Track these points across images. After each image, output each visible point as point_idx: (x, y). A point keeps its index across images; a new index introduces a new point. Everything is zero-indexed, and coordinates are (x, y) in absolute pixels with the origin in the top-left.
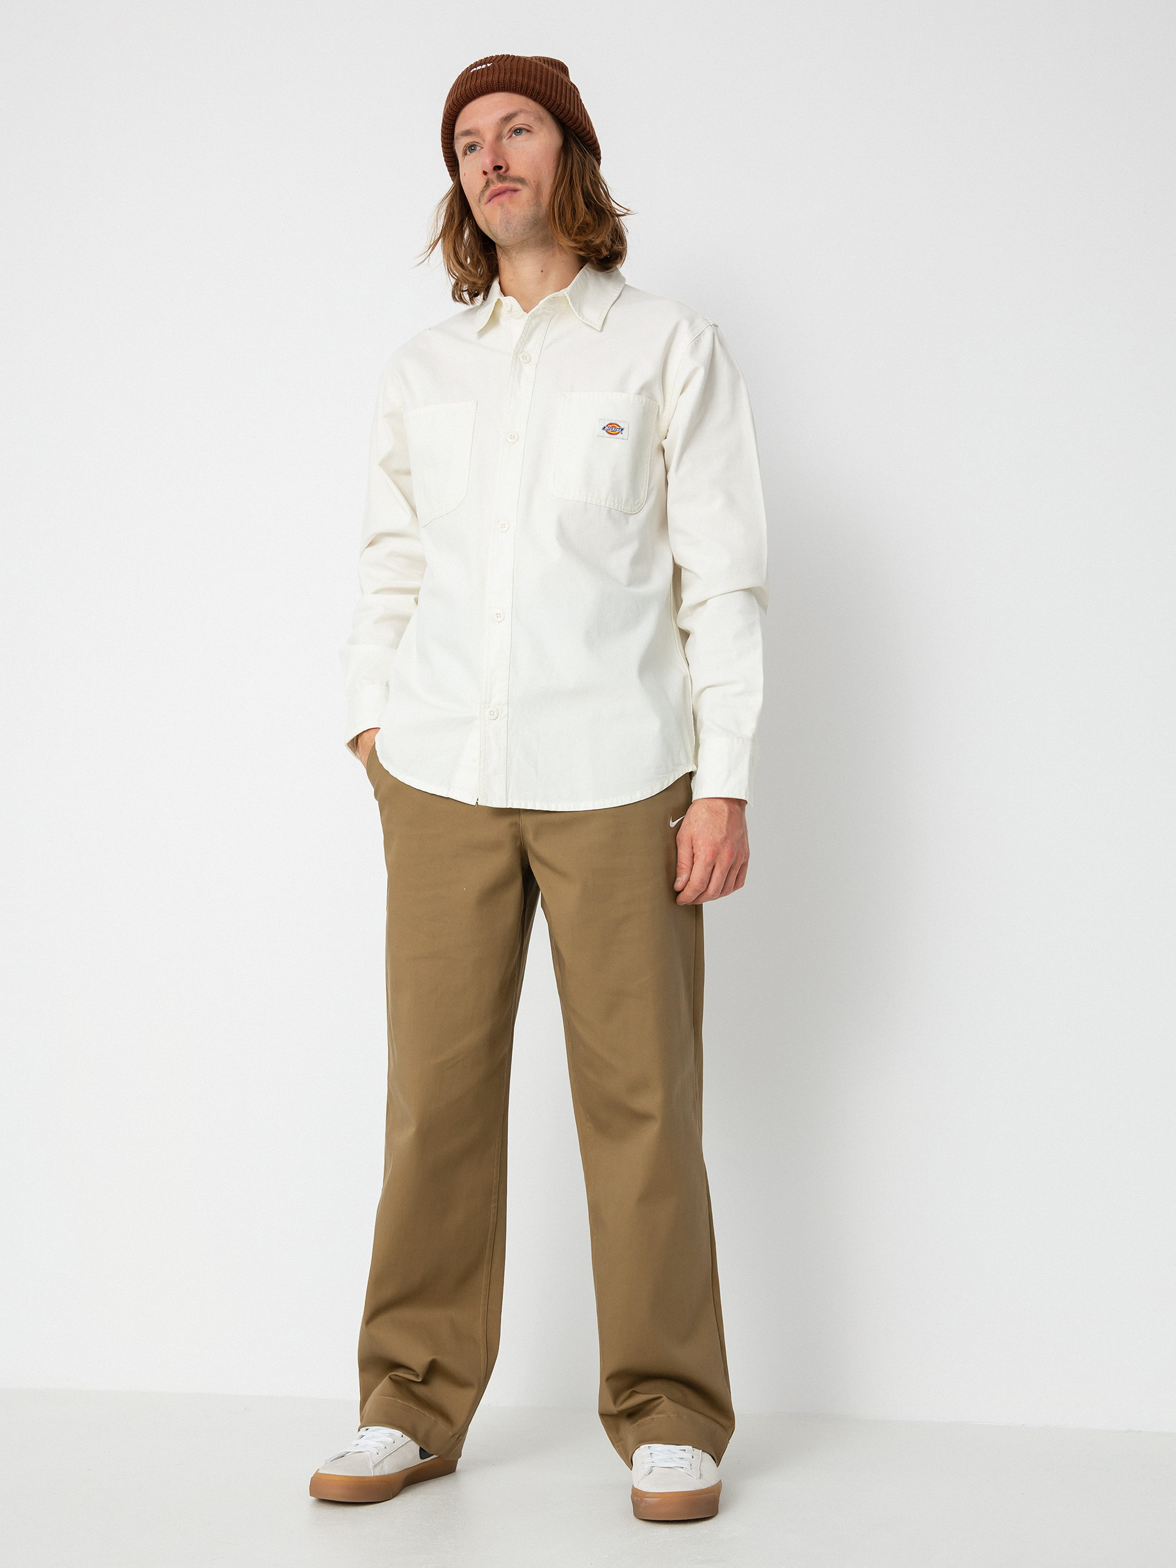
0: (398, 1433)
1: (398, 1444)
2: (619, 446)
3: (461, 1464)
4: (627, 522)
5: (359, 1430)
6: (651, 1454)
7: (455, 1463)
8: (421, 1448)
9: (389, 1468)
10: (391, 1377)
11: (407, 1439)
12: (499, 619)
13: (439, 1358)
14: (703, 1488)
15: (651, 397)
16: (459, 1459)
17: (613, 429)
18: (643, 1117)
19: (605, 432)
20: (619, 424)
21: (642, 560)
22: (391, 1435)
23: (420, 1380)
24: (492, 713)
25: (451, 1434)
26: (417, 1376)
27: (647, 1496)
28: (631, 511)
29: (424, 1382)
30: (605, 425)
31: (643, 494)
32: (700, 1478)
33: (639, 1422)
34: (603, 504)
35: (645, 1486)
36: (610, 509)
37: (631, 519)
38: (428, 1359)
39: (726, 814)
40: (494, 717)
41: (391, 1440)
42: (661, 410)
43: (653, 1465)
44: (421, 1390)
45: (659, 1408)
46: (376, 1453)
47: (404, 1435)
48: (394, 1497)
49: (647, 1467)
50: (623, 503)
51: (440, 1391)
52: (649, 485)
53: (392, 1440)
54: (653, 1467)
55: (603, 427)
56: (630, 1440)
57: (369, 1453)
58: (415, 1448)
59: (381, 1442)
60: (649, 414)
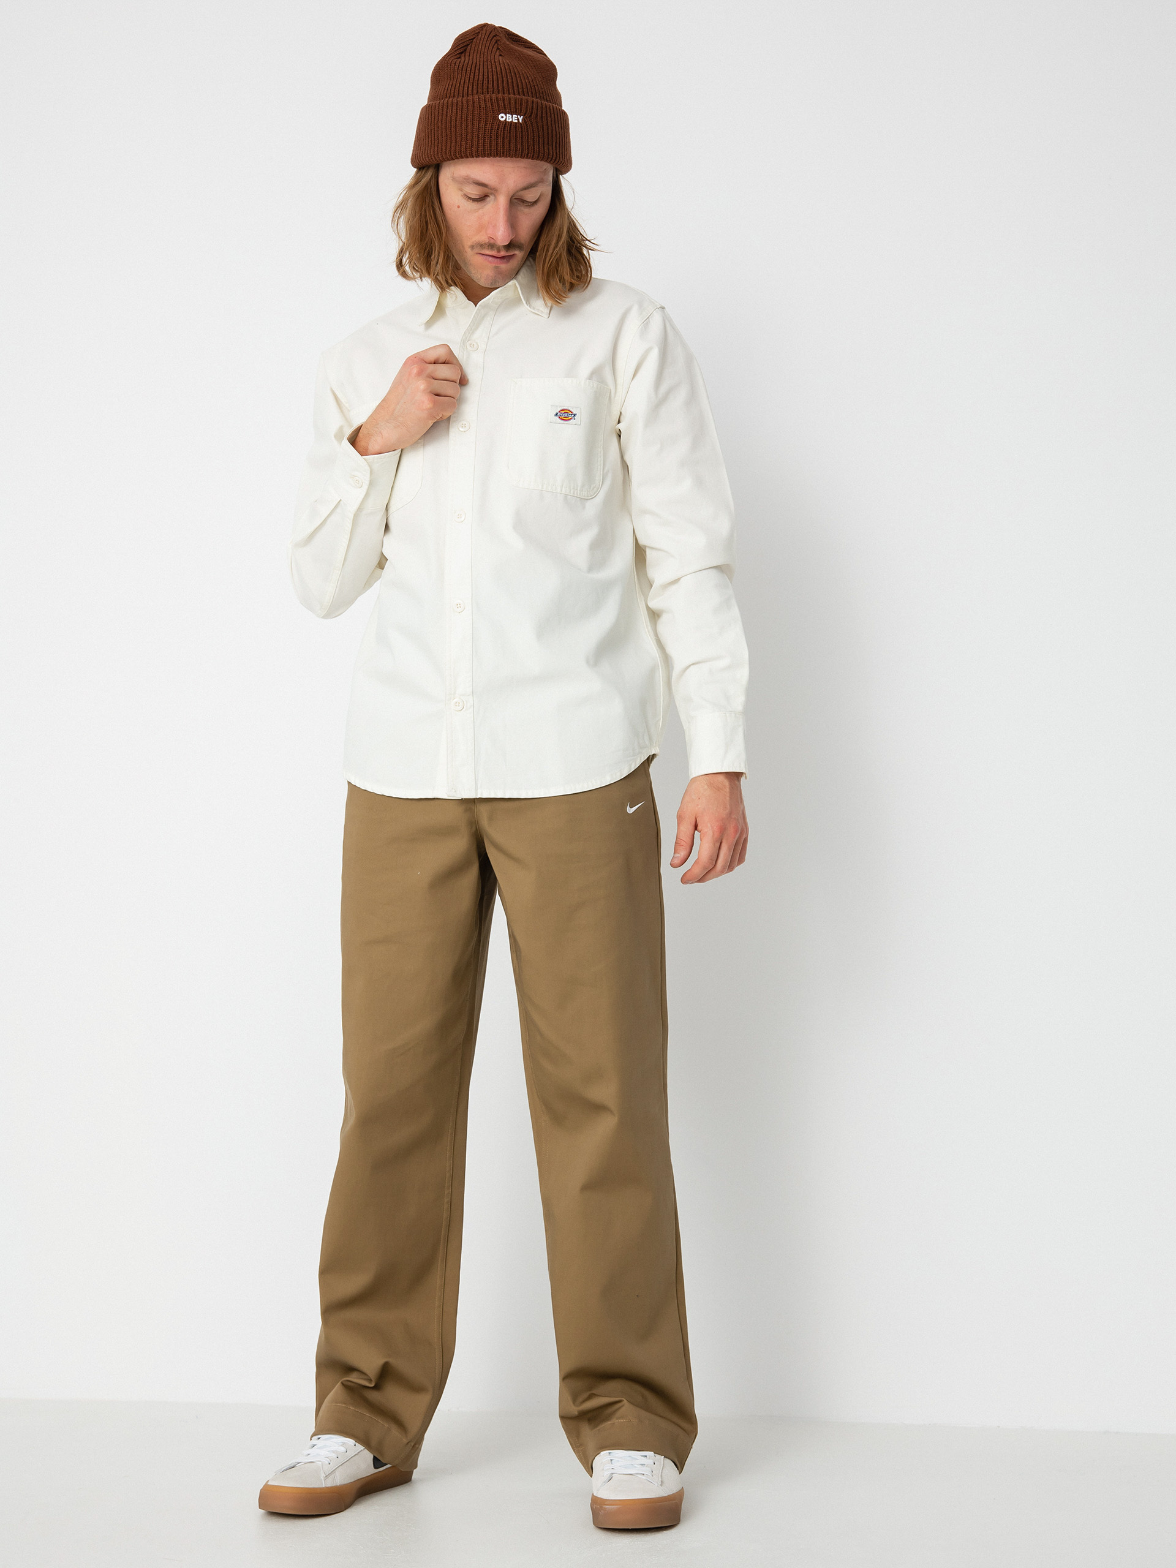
0: (350, 1442)
1: (351, 1454)
2: (572, 432)
3: (416, 1474)
4: (584, 508)
5: (311, 1439)
6: (611, 1460)
7: (411, 1473)
8: (374, 1457)
9: (341, 1478)
10: (344, 1383)
11: (360, 1447)
12: (459, 610)
13: (390, 1360)
14: (665, 1495)
15: (602, 381)
16: (415, 1470)
17: (565, 415)
18: (598, 1108)
19: (557, 418)
20: (571, 410)
21: (601, 546)
22: (343, 1444)
23: (373, 1385)
24: (457, 704)
25: (405, 1441)
26: (370, 1380)
27: (606, 1503)
28: (588, 496)
29: (377, 1387)
30: (558, 411)
31: (598, 478)
32: (661, 1485)
33: (601, 1426)
34: (559, 490)
35: (605, 1494)
36: (566, 496)
37: (588, 504)
38: (381, 1361)
39: (728, 790)
40: (460, 708)
41: (343, 1449)
42: (613, 392)
43: (613, 1471)
44: (374, 1396)
45: (618, 1414)
46: (327, 1463)
47: (357, 1444)
48: (345, 1509)
49: (607, 1474)
50: (579, 489)
51: (394, 1396)
52: (603, 469)
53: (345, 1450)
54: (613, 1474)
55: (555, 413)
56: (591, 1445)
57: (320, 1463)
58: (369, 1457)
59: (333, 1452)
60: (601, 397)
